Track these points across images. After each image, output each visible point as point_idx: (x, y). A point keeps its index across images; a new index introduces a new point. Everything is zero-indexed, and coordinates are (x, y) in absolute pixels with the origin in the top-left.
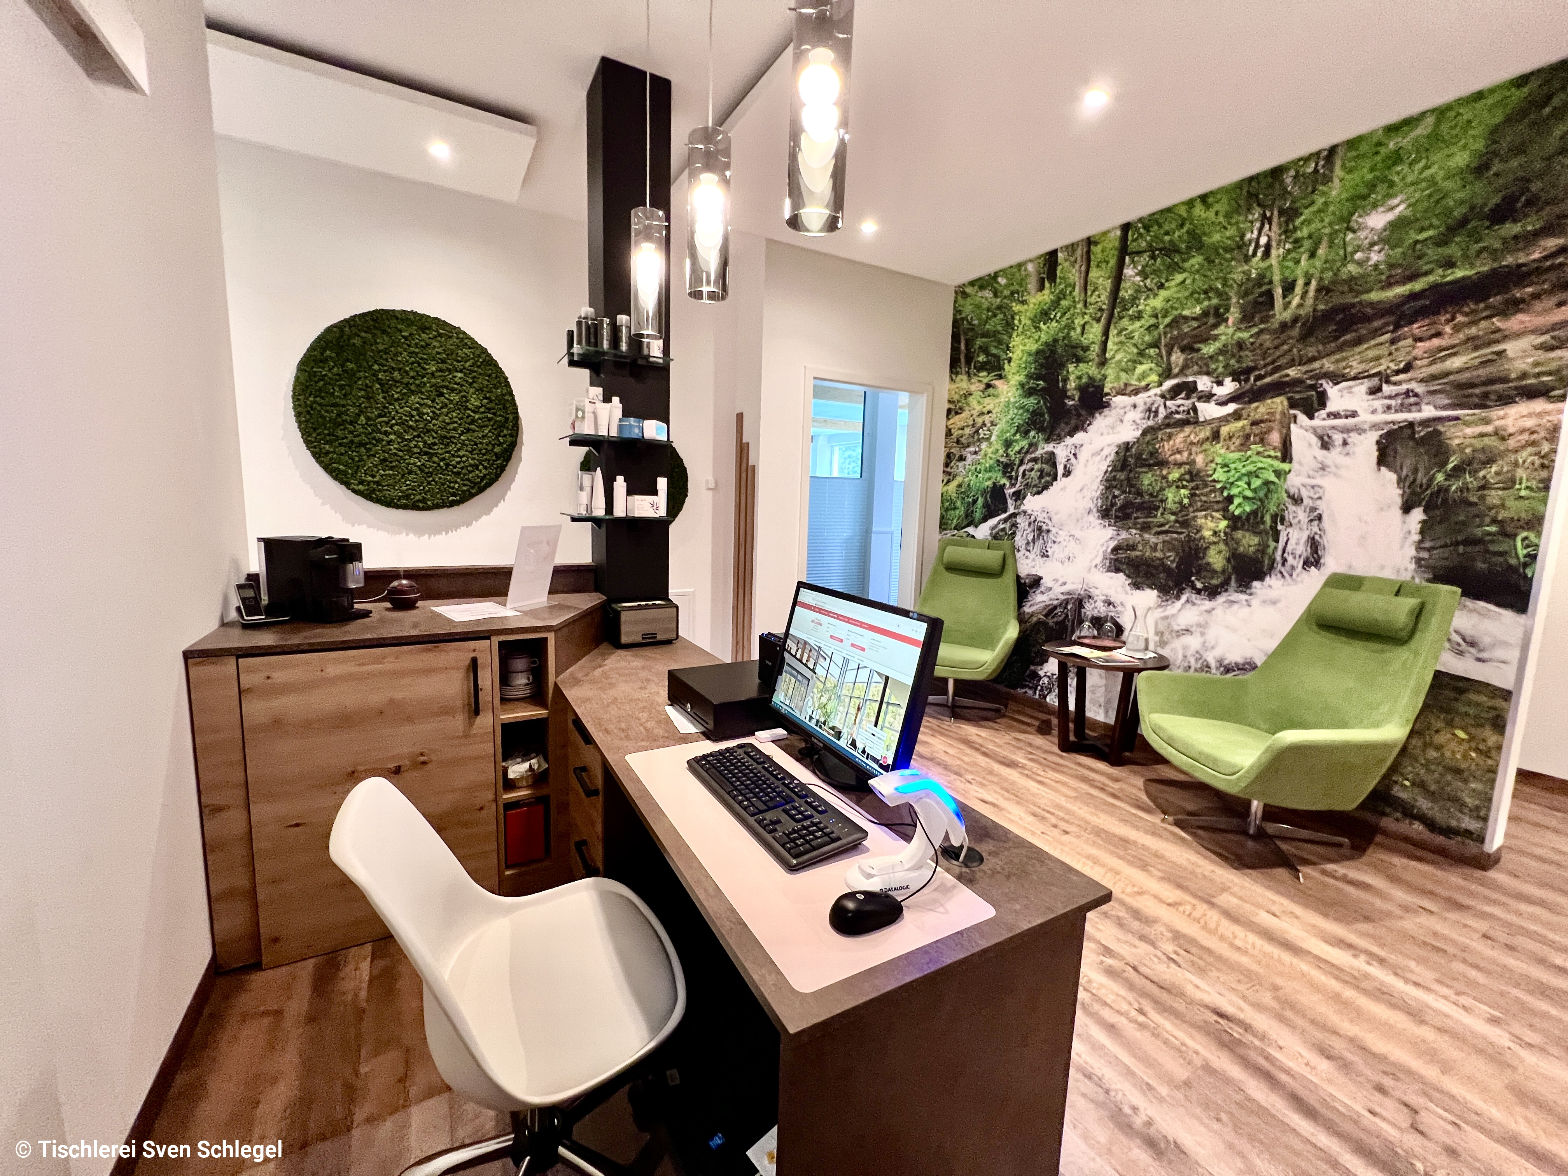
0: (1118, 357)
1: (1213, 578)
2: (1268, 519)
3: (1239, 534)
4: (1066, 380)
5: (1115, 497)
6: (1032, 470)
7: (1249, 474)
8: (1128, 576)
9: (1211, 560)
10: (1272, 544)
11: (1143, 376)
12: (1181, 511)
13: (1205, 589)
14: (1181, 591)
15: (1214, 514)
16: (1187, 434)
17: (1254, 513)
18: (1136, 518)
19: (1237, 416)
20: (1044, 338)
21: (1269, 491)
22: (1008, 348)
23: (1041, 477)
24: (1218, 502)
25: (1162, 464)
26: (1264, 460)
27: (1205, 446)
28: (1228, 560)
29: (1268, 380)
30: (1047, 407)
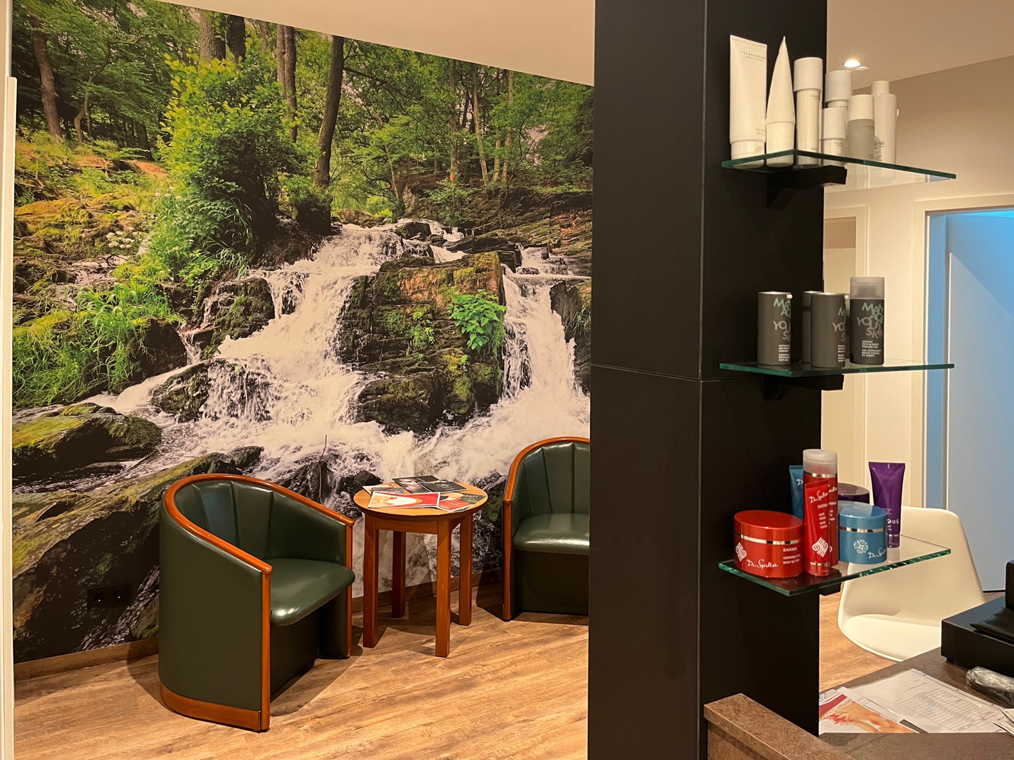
0: (345, 179)
1: (460, 408)
2: (495, 351)
3: (476, 366)
4: (275, 190)
5: (356, 337)
6: (230, 302)
7: (479, 314)
8: (381, 423)
9: (457, 392)
10: (500, 371)
11: (375, 209)
12: (427, 349)
13: (455, 419)
14: (435, 427)
15: (456, 349)
16: (426, 274)
17: (485, 347)
18: (383, 359)
19: (464, 262)
20: (231, 125)
21: (494, 328)
22: (161, 118)
23: (246, 313)
24: (458, 339)
25: (406, 302)
26: (488, 302)
27: (442, 288)
28: (471, 390)
29: (484, 236)
30: (248, 221)
